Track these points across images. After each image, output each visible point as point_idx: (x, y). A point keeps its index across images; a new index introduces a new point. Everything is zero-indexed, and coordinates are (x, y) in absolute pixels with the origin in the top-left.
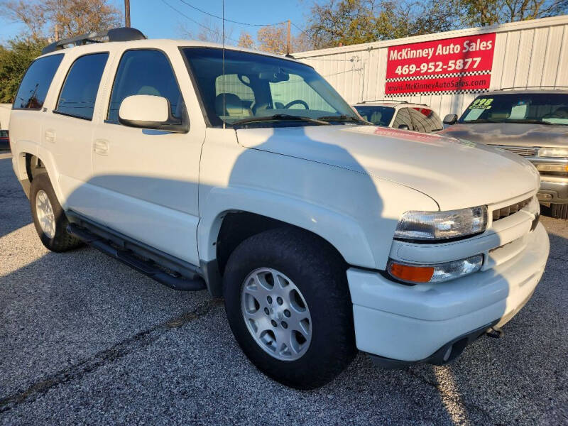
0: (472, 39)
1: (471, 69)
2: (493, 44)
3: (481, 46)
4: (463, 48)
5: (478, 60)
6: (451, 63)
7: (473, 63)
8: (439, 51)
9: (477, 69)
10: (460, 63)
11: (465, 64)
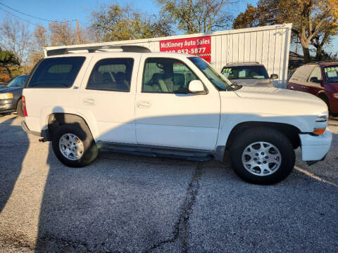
0: (201, 38)
1: (201, 53)
2: (210, 41)
3: (205, 42)
4: (197, 43)
5: (204, 49)
6: (192, 50)
7: (202, 50)
8: (186, 44)
9: (205, 53)
10: (196, 50)
11: (199, 50)
